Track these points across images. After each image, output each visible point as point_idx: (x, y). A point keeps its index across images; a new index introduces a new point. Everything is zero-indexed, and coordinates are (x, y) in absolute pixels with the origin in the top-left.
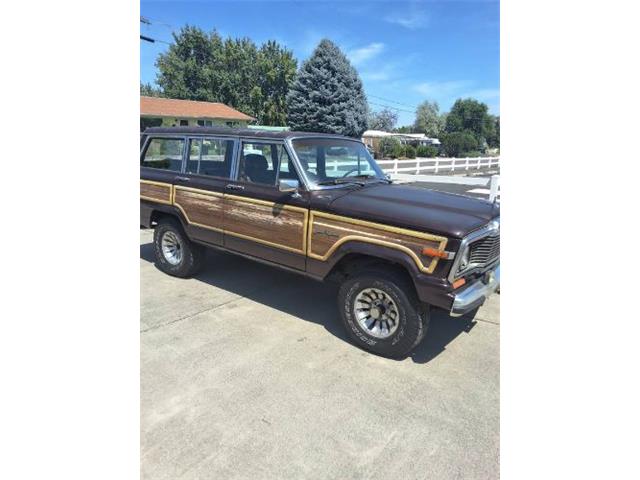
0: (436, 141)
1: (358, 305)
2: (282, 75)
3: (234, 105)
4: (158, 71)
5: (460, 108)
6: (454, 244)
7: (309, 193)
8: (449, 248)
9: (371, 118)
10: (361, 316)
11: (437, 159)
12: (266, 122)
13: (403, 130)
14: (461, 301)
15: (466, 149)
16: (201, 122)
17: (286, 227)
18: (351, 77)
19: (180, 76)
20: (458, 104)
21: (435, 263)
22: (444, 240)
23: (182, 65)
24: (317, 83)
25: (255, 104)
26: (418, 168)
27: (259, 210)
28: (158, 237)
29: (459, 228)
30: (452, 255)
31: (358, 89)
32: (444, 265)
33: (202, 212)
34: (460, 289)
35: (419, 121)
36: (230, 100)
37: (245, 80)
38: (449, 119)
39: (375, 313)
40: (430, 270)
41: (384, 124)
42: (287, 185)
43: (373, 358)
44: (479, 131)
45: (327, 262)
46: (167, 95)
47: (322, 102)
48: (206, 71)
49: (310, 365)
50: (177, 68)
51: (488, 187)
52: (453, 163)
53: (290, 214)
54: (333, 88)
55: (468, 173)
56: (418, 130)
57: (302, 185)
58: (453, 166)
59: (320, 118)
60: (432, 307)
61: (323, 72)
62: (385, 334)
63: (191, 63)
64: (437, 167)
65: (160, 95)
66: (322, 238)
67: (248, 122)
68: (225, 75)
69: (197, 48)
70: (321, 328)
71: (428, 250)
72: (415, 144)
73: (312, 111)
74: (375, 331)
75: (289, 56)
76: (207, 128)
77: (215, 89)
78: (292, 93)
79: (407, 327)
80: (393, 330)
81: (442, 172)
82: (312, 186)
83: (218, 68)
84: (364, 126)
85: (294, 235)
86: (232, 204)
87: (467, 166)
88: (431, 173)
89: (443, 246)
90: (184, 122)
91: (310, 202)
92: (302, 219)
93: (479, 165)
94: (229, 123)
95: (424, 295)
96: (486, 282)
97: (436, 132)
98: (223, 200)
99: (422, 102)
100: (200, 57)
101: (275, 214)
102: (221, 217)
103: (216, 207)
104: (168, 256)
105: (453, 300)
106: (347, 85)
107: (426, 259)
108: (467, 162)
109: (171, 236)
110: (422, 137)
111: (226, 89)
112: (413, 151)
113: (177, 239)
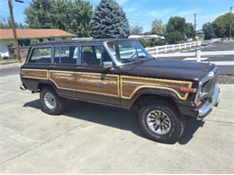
0: (163, 38)
1: (149, 119)
2: (86, 13)
3: (64, 29)
4: (25, 16)
5: (172, 21)
6: (195, 85)
7: (118, 67)
8: (193, 87)
9: (131, 29)
10: (151, 124)
11: (166, 46)
12: (80, 36)
13: (146, 34)
14: (201, 112)
15: (178, 40)
16: (49, 39)
17: (109, 85)
18: (120, 11)
19: (37, 18)
20: (171, 19)
21: (187, 95)
22: (191, 83)
23: (36, 12)
24: (104, 15)
25: (74, 28)
26: (157, 51)
27: (93, 78)
28: (42, 97)
29: (197, 77)
30: (195, 90)
31: (124, 16)
32: (192, 96)
33: (65, 82)
34: (200, 106)
35: (153, 29)
36: (62, 27)
37: (68, 17)
38: (168, 27)
39: (158, 122)
40: (185, 98)
41: (137, 32)
42: (107, 64)
43: (159, 145)
44: (182, 31)
45: (131, 100)
46: (31, 27)
47: (107, 24)
48: (49, 15)
49: (130, 151)
50: (34, 14)
51: (196, 56)
52: (173, 47)
53: (109, 79)
54: (112, 17)
55: (181, 51)
56: (153, 33)
57: (114, 64)
58: (173, 49)
59: (107, 32)
60: (187, 116)
61: (106, 10)
62: (164, 132)
63: (41, 11)
64: (166, 50)
65: (27, 28)
66: (127, 89)
67: (72, 37)
68: (58, 15)
69: (43, 3)
70: (130, 132)
71: (183, 89)
72: (153, 40)
73: (103, 29)
74: (159, 131)
75: (88, 4)
76: (52, 41)
77: (54, 22)
78: (92, 21)
79: (175, 127)
80: (168, 129)
81: (169, 52)
82: (119, 64)
83: (54, 13)
84: (128, 33)
85: (113, 88)
86: (80, 76)
87: (180, 48)
88: (163, 53)
89: (190, 86)
90: (41, 40)
91: (119, 72)
92: (116, 80)
93: (185, 47)
94: (63, 38)
95: (183, 111)
96: (211, 101)
97: (162, 33)
98: (74, 75)
99: (154, 20)
100: (45, 8)
101: (102, 79)
102: (75, 83)
103: (71, 79)
104: (48, 105)
105: (198, 112)
106: (118, 15)
107: (183, 93)
108: (180, 46)
109: (49, 95)
110: (156, 36)
111: (59, 22)
112: (153, 43)
113: (52, 96)
